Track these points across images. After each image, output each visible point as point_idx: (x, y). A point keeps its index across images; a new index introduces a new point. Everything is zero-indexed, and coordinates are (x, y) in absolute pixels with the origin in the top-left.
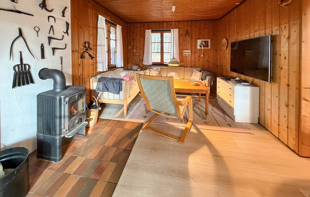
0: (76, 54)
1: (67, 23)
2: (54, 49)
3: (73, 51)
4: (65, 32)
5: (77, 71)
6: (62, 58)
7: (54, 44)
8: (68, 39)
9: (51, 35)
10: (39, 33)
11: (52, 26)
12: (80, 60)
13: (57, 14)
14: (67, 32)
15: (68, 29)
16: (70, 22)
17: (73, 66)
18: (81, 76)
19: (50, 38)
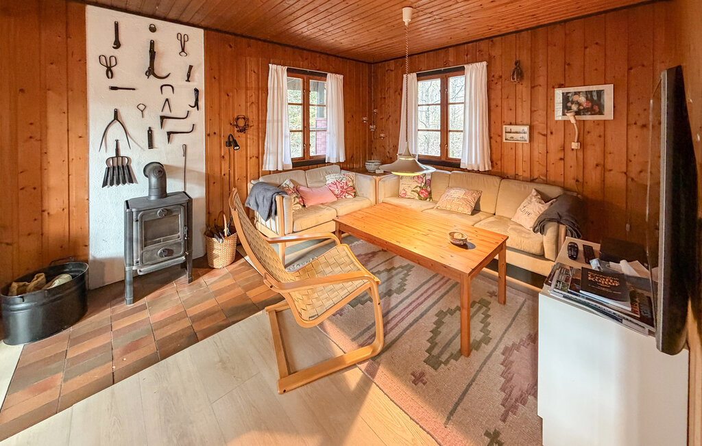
0: (216, 138)
1: (197, 91)
2: (169, 134)
3: (208, 135)
4: (193, 105)
5: (217, 169)
6: (185, 147)
7: (171, 125)
8: (199, 117)
9: (166, 113)
10: (145, 112)
11: (167, 100)
12: (225, 150)
13: (178, 79)
14: (197, 104)
15: (197, 100)
16: (202, 88)
17: (209, 159)
18: (227, 176)
19: (162, 118)
